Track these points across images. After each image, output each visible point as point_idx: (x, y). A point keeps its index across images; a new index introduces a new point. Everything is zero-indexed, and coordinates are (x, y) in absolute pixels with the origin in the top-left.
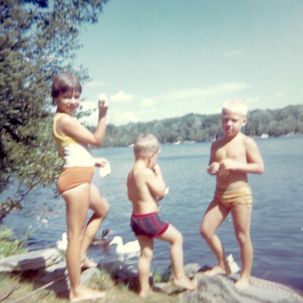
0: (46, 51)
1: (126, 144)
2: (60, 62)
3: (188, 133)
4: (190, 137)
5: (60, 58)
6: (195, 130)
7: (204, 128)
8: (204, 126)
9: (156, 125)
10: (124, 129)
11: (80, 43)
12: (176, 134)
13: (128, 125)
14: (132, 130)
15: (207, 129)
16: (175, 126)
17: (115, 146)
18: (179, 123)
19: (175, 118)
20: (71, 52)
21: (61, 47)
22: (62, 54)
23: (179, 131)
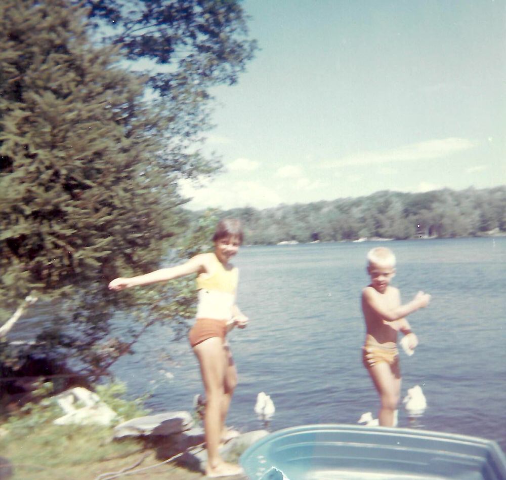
0: (167, 134)
1: (273, 240)
2: (186, 147)
3: (379, 225)
4: (382, 231)
5: (186, 142)
6: (392, 219)
7: (407, 216)
8: (406, 213)
9: (325, 210)
10: (271, 215)
11: (212, 122)
12: (358, 225)
13: (278, 209)
14: (284, 218)
15: (412, 218)
16: (356, 213)
17: (256, 243)
18: (364, 207)
20: (200, 135)
21: (187, 129)
22: (188, 138)
23: (363, 220)
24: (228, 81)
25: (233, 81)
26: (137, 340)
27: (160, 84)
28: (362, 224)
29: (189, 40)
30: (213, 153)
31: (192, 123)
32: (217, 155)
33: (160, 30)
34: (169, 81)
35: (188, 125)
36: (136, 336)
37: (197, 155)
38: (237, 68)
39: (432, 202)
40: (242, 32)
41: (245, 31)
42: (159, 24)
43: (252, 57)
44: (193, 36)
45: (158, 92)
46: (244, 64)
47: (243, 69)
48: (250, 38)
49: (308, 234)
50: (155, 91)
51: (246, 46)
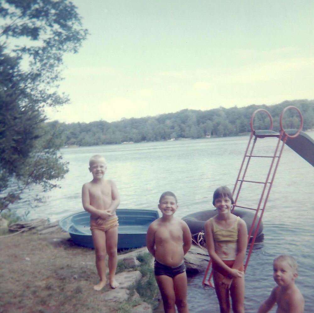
0: (37, 83)
2: (48, 90)
3: (182, 130)
4: (184, 133)
5: (48, 87)
6: (190, 126)
7: (199, 124)
8: (198, 122)
9: (149, 122)
12: (170, 130)
15: (202, 125)
16: (168, 122)
18: (173, 119)
19: (169, 114)
20: (56, 83)
21: (48, 80)
22: (49, 85)
23: (173, 128)
24: (73, 51)
25: (76, 51)
26: (22, 191)
27: (33, 52)
28: (172, 130)
29: (49, 28)
30: (63, 93)
31: (51, 77)
32: (65, 94)
33: (31, 22)
34: (38, 51)
35: (48, 78)
36: (22, 190)
37: (54, 94)
38: (77, 45)
39: (213, 116)
40: (79, 25)
41: (81, 24)
42: (31, 18)
43: (86, 39)
44: (51, 25)
45: (32, 56)
46: (81, 42)
47: (80, 45)
48: (84, 28)
49: (140, 137)
50: (30, 56)
51: (82, 32)
